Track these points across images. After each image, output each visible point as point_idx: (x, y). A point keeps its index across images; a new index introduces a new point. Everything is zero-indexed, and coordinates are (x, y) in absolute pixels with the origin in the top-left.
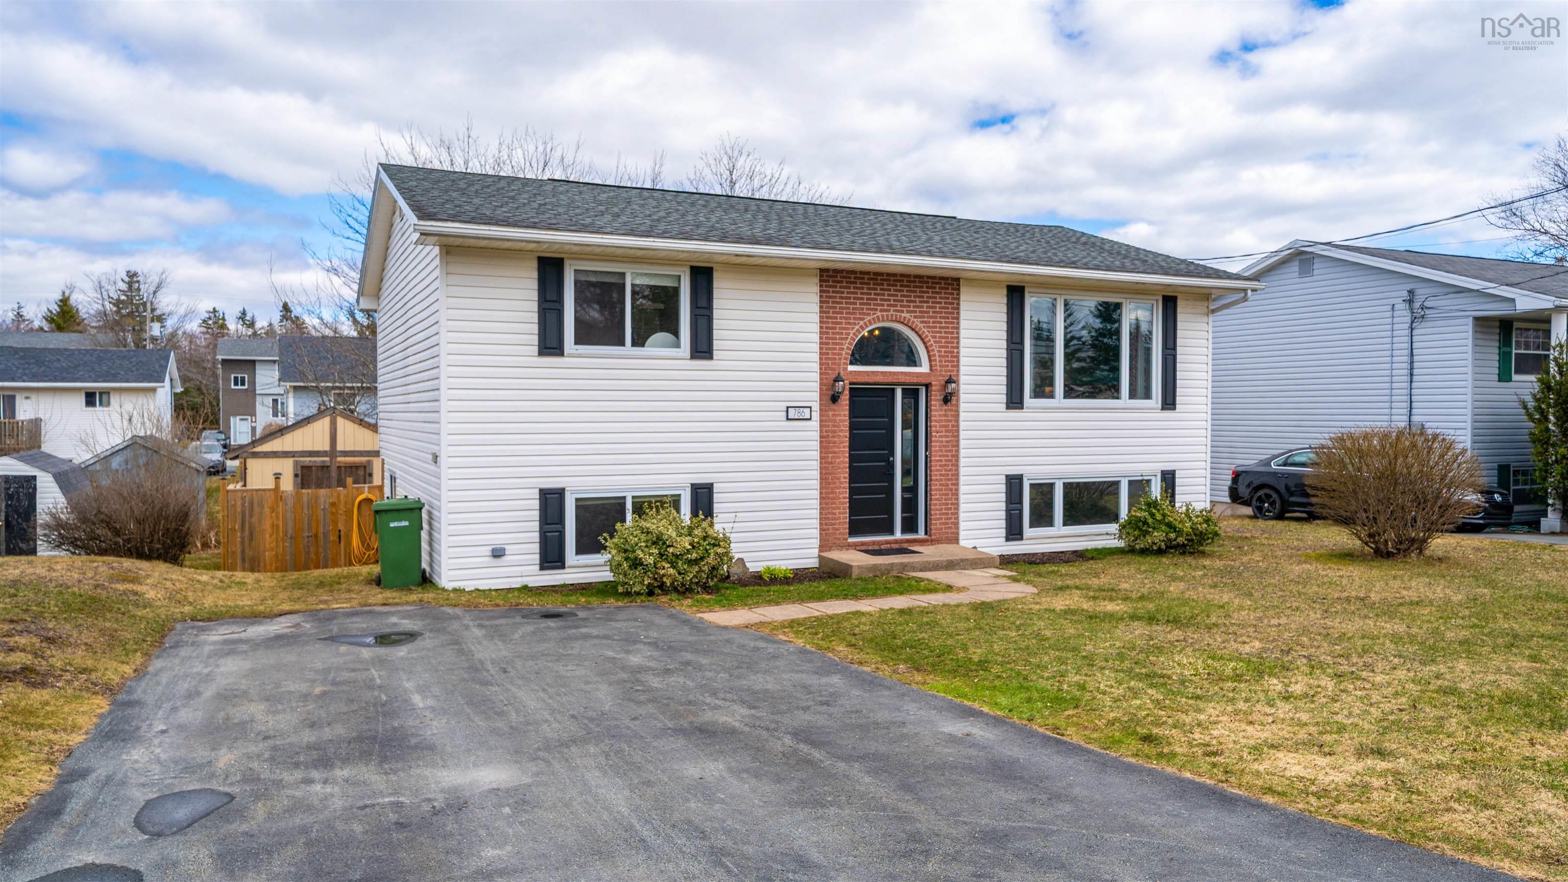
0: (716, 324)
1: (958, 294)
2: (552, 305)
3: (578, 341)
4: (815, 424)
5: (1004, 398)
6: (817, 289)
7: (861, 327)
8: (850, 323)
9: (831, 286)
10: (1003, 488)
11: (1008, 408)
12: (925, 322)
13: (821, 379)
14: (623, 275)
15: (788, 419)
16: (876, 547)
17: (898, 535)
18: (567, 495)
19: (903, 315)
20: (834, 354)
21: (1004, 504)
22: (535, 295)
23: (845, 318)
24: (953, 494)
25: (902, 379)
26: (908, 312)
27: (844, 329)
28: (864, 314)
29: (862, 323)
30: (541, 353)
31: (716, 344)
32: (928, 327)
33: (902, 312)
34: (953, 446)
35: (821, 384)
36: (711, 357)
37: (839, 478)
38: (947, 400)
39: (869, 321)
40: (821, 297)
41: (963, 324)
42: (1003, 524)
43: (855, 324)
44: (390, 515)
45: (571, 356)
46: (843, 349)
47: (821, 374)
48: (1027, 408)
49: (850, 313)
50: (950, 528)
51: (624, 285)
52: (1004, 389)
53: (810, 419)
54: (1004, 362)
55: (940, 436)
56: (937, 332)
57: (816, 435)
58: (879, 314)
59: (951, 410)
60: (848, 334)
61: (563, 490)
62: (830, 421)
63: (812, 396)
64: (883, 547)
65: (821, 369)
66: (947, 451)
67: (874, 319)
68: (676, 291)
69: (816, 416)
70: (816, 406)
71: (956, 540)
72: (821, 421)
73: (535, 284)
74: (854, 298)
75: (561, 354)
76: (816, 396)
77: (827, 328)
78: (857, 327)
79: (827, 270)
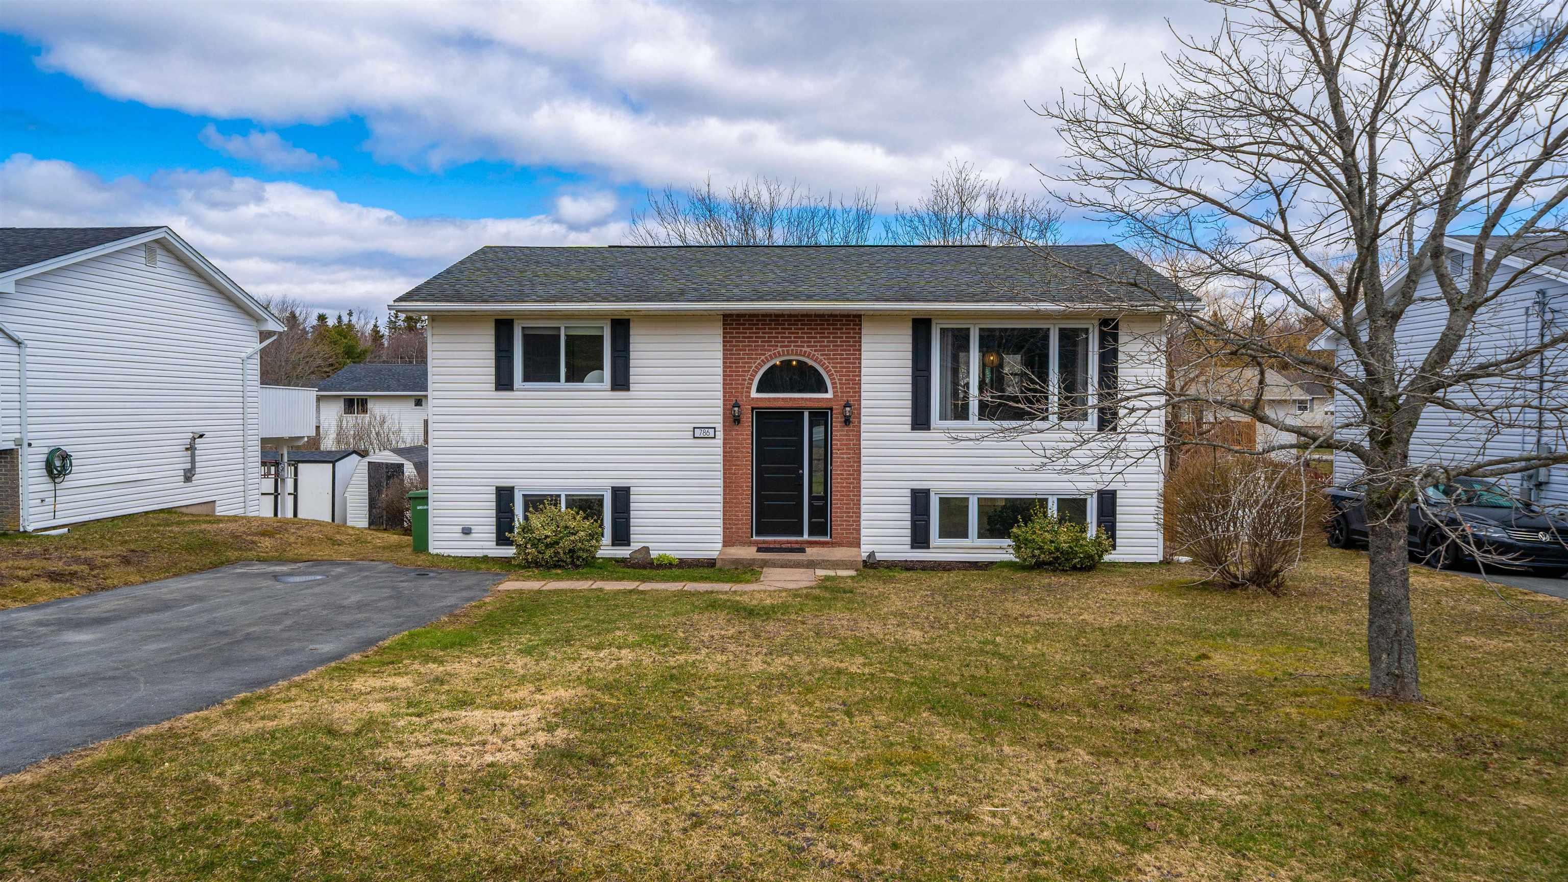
0: (632, 363)
1: (860, 329)
2: (504, 354)
3: (527, 378)
4: (719, 441)
5: (909, 420)
6: (721, 331)
7: (762, 361)
8: (752, 359)
9: (734, 329)
10: (908, 500)
11: (913, 428)
12: (826, 355)
13: (724, 405)
14: (559, 328)
15: (694, 437)
16: (777, 546)
17: (806, 537)
18: (516, 491)
19: (804, 349)
20: (737, 384)
21: (909, 515)
22: (492, 347)
23: (747, 354)
24: (854, 504)
25: (809, 404)
26: (808, 346)
27: (746, 363)
28: (765, 350)
29: (763, 357)
30: (497, 389)
31: (632, 379)
32: (828, 359)
33: (803, 347)
34: (854, 462)
35: (724, 409)
36: (628, 389)
37: (742, 487)
38: (847, 421)
39: (770, 356)
40: (724, 337)
41: (864, 355)
42: (908, 532)
43: (757, 359)
44: (418, 501)
45: (518, 390)
46: (745, 380)
47: (724, 400)
48: (934, 429)
49: (752, 350)
50: (852, 533)
51: (559, 336)
52: (909, 412)
53: (714, 438)
54: (909, 387)
55: (842, 454)
56: (838, 363)
57: (720, 451)
58: (780, 349)
59: (853, 431)
60: (751, 367)
61: (513, 488)
62: (733, 439)
63: (717, 420)
64: (783, 546)
65: (724, 396)
66: (848, 466)
67: (774, 354)
68: (600, 338)
69: (720, 434)
70: (719, 427)
71: (858, 545)
72: (725, 439)
73: (493, 339)
74: (756, 337)
75: (512, 389)
76: (720, 419)
77: (730, 363)
78: (759, 361)
79: (731, 315)
